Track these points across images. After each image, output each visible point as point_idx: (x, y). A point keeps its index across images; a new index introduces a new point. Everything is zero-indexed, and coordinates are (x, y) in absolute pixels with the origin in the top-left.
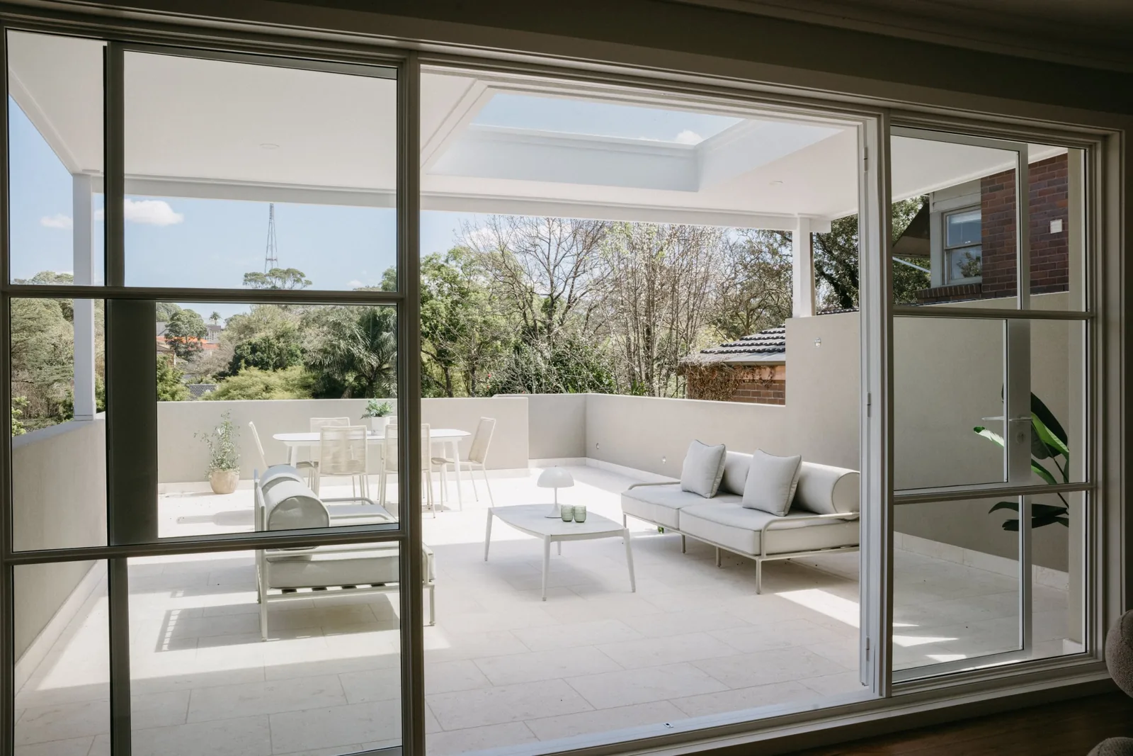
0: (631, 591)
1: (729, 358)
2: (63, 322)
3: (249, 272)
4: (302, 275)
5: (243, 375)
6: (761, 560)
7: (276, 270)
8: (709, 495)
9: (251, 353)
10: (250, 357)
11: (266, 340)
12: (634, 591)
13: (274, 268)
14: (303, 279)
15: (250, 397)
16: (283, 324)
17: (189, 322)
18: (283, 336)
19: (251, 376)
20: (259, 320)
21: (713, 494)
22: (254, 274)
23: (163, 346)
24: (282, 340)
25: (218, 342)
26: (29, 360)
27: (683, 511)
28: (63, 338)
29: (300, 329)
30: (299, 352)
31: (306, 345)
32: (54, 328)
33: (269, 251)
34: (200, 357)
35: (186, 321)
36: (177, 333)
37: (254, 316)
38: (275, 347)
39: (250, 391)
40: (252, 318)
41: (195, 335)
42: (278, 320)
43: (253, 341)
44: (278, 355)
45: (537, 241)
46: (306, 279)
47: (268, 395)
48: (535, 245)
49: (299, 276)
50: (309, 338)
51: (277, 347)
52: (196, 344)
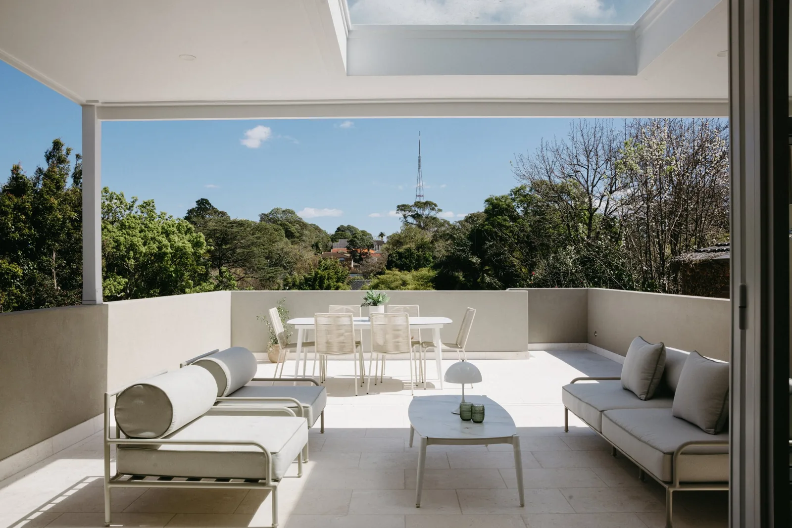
0: (520, 505)
1: (718, 256)
2: (285, 240)
3: (400, 205)
4: (436, 205)
5: (388, 274)
6: (671, 490)
7: (419, 202)
8: (643, 397)
9: (399, 259)
10: (398, 262)
11: (409, 250)
12: (522, 506)
13: (417, 201)
14: (436, 208)
15: (392, 289)
16: (422, 239)
17: (361, 239)
18: (421, 247)
19: (394, 275)
20: (406, 236)
21: (649, 395)
22: (404, 206)
23: (346, 255)
24: (421, 250)
25: (381, 252)
26: (256, 264)
27: (605, 415)
28: (284, 250)
29: (432, 242)
30: (431, 258)
31: (437, 254)
32: (279, 243)
33: (418, 190)
34: (367, 262)
35: (360, 238)
36: (355, 246)
37: (403, 234)
38: (415, 255)
39: (393, 285)
40: (401, 235)
41: (366, 247)
42: (419, 236)
43: (401, 250)
44: (416, 260)
45: (577, 168)
46: (438, 208)
47: (403, 287)
48: (576, 172)
49: (433, 206)
50: (438, 249)
51: (416, 255)
52: (367, 253)
